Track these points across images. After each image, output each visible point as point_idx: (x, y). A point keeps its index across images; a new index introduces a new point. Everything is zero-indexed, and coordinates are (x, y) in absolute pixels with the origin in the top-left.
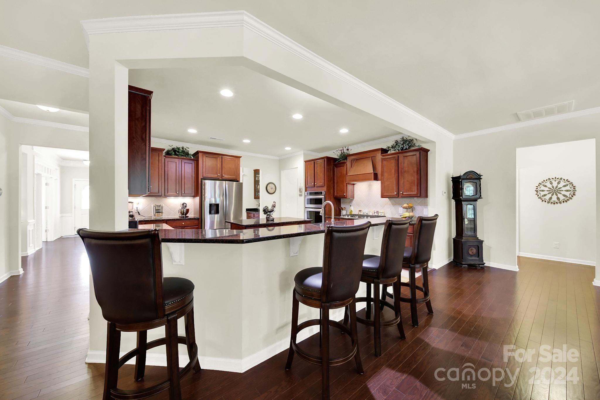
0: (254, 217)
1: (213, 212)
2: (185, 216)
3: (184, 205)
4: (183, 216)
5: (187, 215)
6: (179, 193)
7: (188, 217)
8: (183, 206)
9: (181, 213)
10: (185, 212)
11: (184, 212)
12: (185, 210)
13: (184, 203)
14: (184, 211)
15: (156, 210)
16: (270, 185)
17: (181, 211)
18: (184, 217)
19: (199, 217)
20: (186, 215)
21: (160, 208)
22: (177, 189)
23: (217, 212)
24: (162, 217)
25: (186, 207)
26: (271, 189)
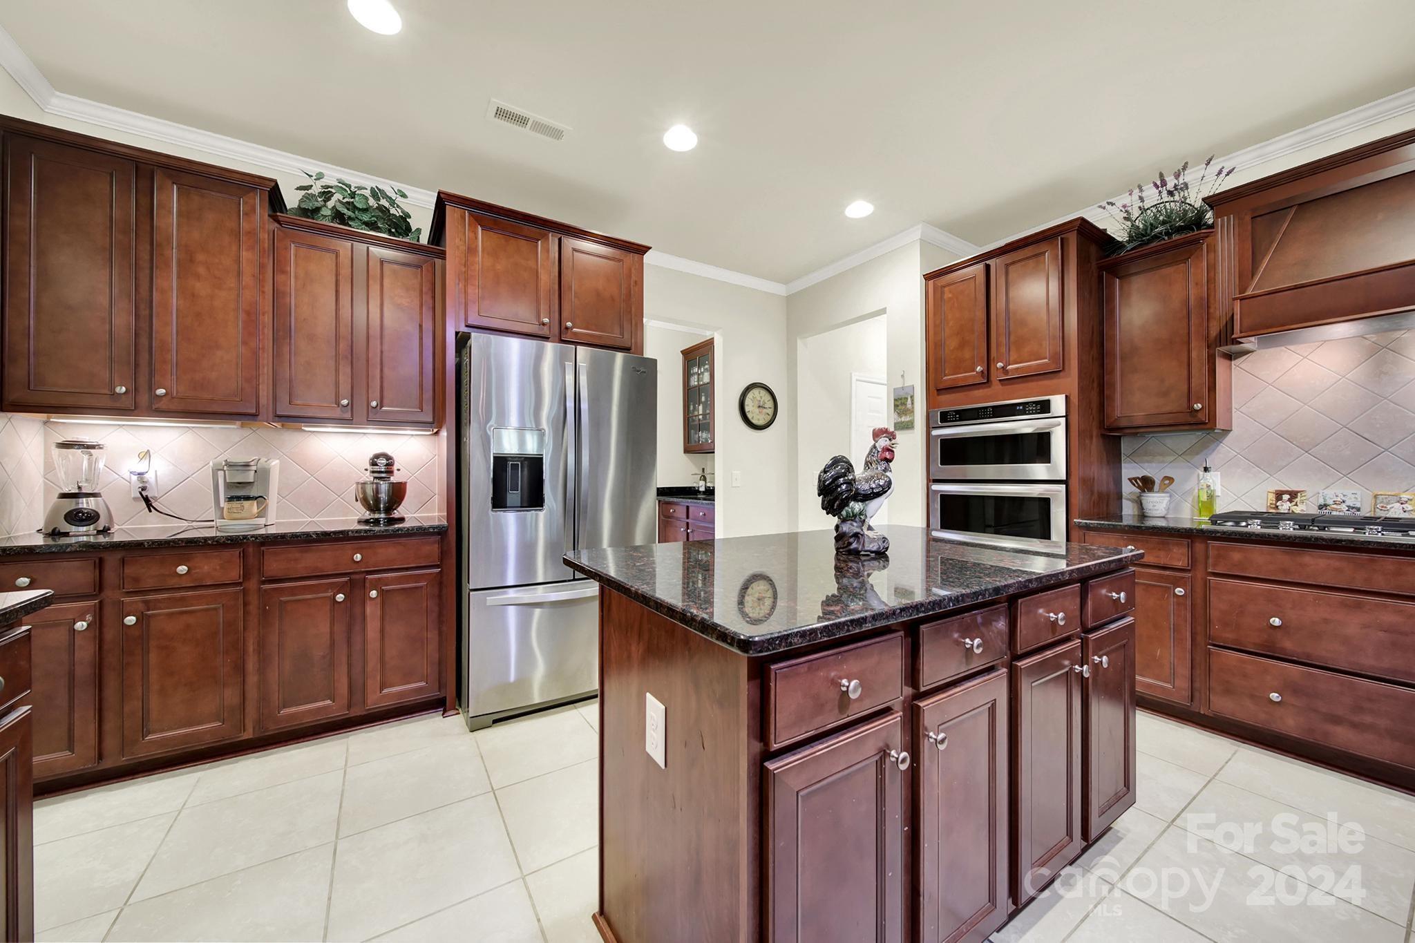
0: (688, 518)
1: (513, 497)
2: (383, 516)
3: (383, 465)
4: (377, 516)
5: (396, 514)
6: (351, 404)
7: (402, 520)
8: (376, 469)
9: (365, 501)
10: (383, 496)
11: (377, 499)
12: (384, 487)
13: (377, 456)
14: (377, 492)
15: (229, 486)
16: (755, 393)
17: (364, 492)
18: (377, 522)
19: (445, 523)
20: (389, 510)
21: (250, 477)
22: (345, 387)
23: (535, 499)
24: (262, 521)
25: (390, 472)
26: (757, 410)
